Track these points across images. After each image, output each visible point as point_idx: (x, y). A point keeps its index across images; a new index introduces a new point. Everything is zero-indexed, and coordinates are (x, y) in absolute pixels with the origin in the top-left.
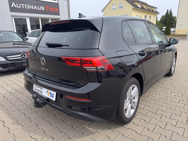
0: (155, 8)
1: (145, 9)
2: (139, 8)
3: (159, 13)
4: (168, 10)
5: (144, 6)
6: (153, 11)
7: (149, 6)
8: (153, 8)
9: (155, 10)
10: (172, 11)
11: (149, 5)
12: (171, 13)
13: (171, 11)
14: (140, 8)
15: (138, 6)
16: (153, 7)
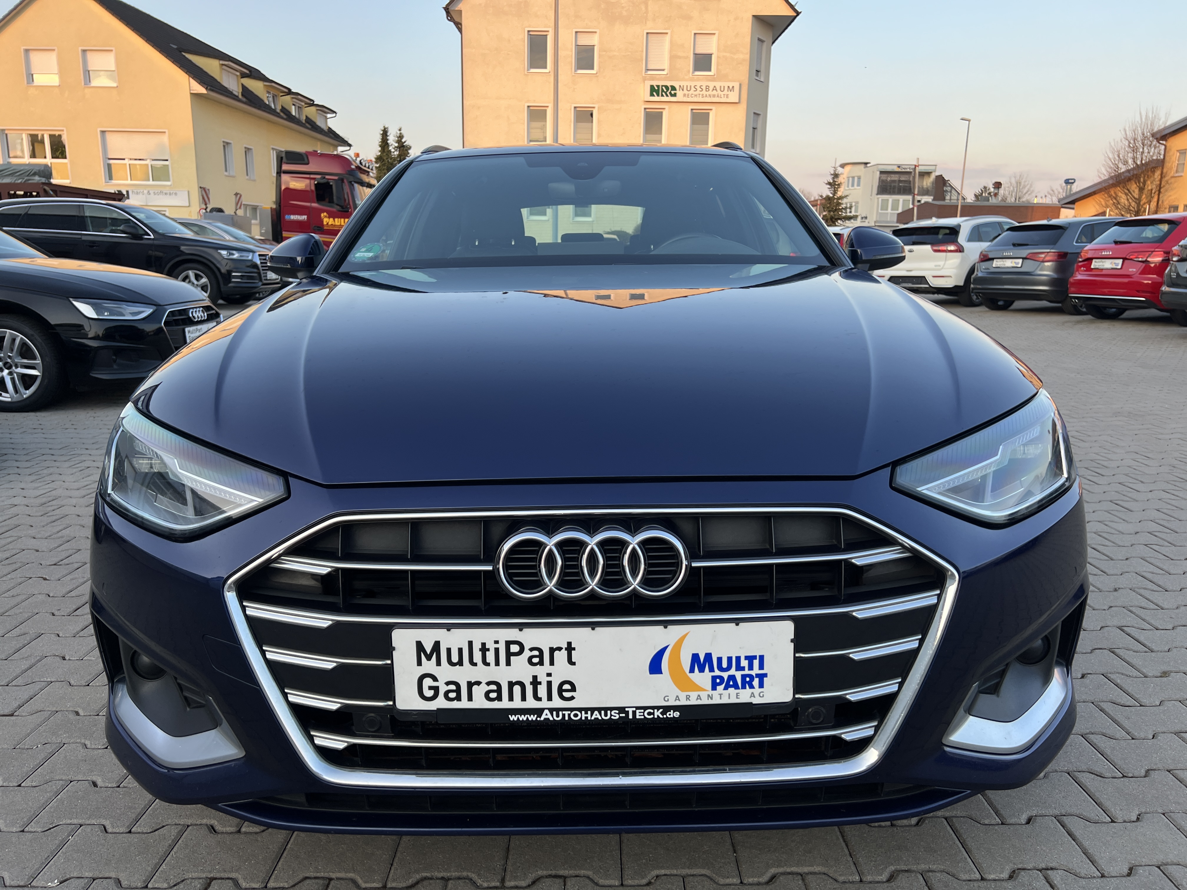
0: (324, 110)
1: (266, 108)
2: (234, 97)
3: (350, 145)
4: (385, 133)
5: (256, 86)
6: (311, 125)
7: (289, 92)
8: (313, 109)
9: (320, 123)
10: (408, 140)
11: (289, 90)
12: (403, 148)
13: (401, 137)
14: (240, 96)
15: (226, 84)
16: (311, 103)
